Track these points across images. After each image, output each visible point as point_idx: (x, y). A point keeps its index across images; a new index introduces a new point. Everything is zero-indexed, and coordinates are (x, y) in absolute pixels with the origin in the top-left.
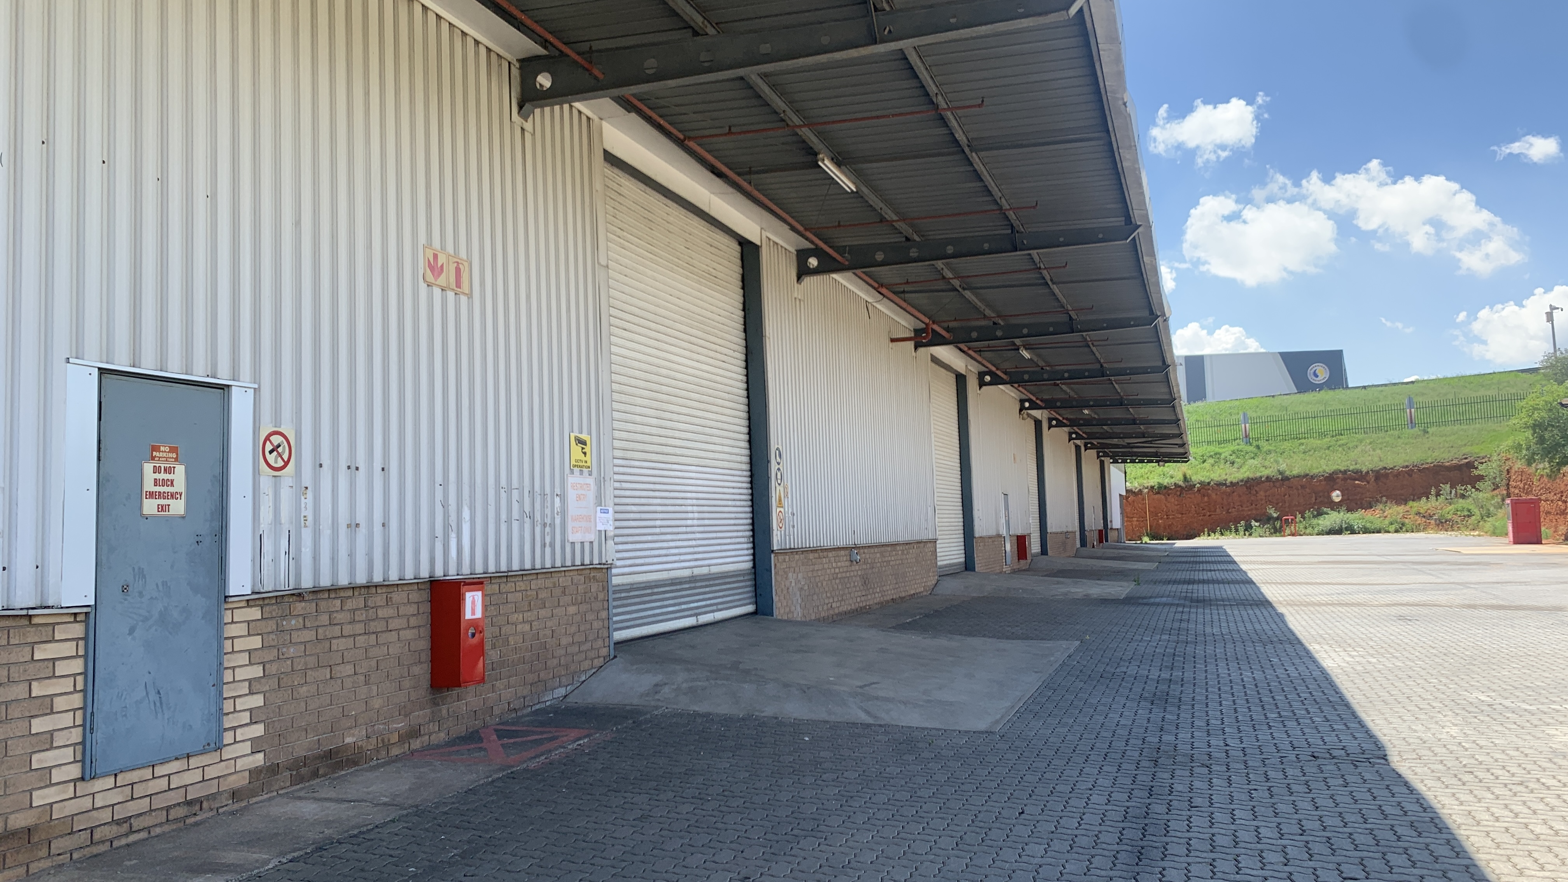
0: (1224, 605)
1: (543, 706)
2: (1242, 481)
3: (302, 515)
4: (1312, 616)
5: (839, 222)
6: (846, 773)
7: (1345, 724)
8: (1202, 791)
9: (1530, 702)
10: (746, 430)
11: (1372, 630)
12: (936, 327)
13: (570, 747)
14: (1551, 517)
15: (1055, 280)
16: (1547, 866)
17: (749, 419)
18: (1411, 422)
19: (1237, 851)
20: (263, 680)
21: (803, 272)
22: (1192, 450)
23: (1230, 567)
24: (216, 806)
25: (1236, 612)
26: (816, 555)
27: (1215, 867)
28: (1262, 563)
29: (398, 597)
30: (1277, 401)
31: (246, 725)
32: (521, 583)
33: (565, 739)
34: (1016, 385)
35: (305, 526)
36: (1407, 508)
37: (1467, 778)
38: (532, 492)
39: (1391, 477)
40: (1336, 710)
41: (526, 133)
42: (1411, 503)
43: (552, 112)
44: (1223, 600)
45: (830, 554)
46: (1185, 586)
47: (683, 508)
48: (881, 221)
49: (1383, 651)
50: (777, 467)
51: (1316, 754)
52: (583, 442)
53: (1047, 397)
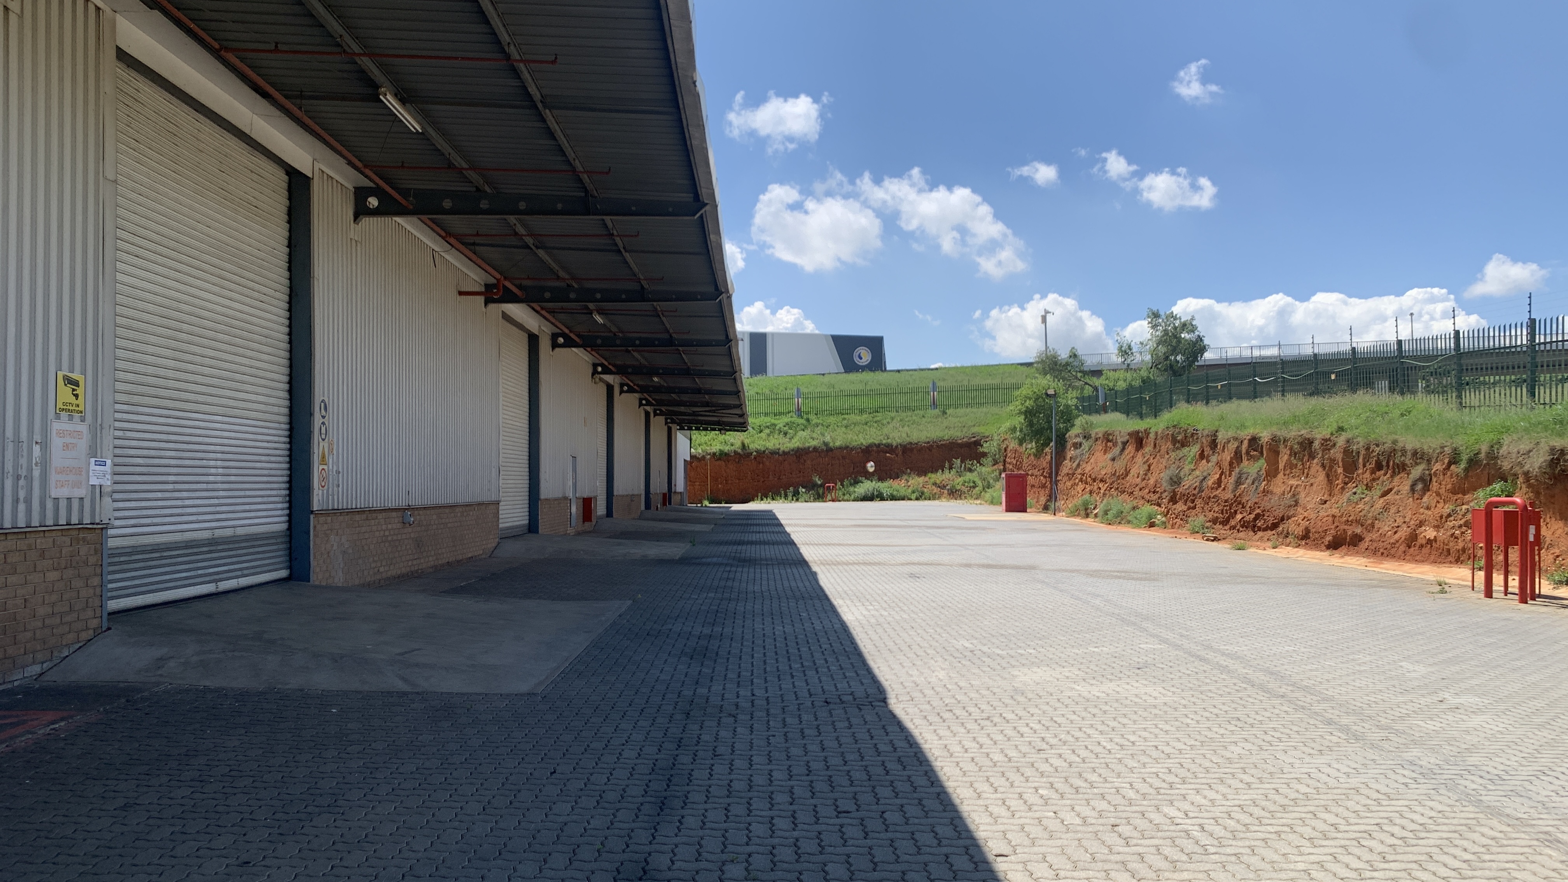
0: (767, 565)
1: (10, 686)
2: (793, 450)
4: (840, 574)
5: (403, 162)
6: (373, 745)
7: (856, 672)
8: (727, 740)
9: (1002, 648)
10: (286, 379)
11: (887, 586)
12: (508, 284)
13: (41, 732)
14: (1035, 489)
15: (627, 247)
17: (291, 366)
18: (934, 404)
19: (750, 794)
21: (361, 211)
22: (751, 420)
23: (777, 529)
25: (776, 571)
26: (364, 516)
27: (729, 811)
28: (804, 526)
30: (826, 379)
33: (35, 723)
34: (589, 349)
36: (927, 479)
37: (947, 715)
39: (915, 451)
42: (929, 475)
44: (766, 560)
45: (380, 516)
46: (735, 547)
47: (204, 463)
48: (449, 167)
49: (894, 605)
50: (322, 420)
51: (828, 700)
52: (74, 383)
53: (618, 363)
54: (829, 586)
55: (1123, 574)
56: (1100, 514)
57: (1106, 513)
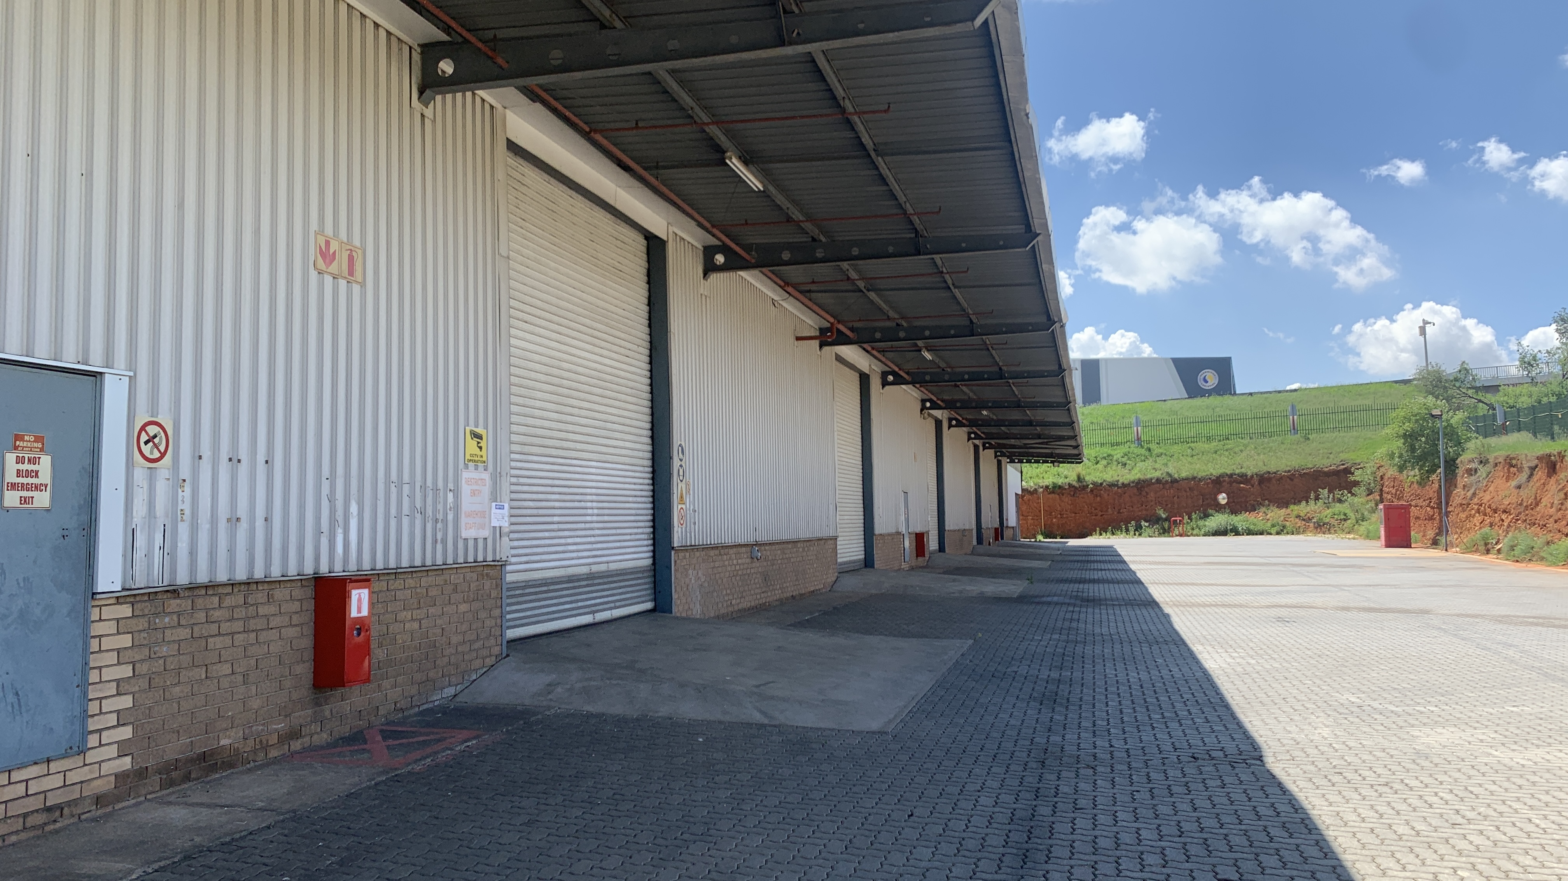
0: (1119, 605)
1: (431, 705)
2: (1133, 482)
3: (179, 508)
4: (1197, 617)
5: (747, 220)
6: (738, 775)
7: (1225, 726)
8: (1087, 793)
9: (1396, 704)
10: (648, 426)
11: (1252, 632)
12: (841, 327)
13: (458, 748)
14: (1420, 522)
15: (956, 284)
16: (1409, 867)
17: (652, 415)
18: (1294, 429)
19: (1118, 853)
20: (132, 681)
21: (709, 268)
22: (1086, 451)
23: (1120, 566)
24: (79, 812)
25: (1124, 612)
26: (717, 552)
27: (1096, 870)
28: (1151, 563)
29: (280, 594)
30: (1168, 405)
31: (113, 727)
32: (411, 581)
33: (453, 740)
34: (918, 386)
35: (182, 520)
36: (1289, 511)
37: (1336, 779)
38: (424, 487)
39: (1274, 481)
40: (1216, 711)
41: (426, 119)
42: (1292, 507)
43: (454, 99)
44: (1112, 600)
45: (731, 551)
46: (1077, 585)
47: (583, 504)
48: (788, 221)
49: (1261, 652)
50: (680, 463)
51: (1195, 755)
52: (477, 436)
53: (946, 397)
54: (1185, 629)
55: (1541, 621)
56: (1505, 550)
57: (1512, 548)
